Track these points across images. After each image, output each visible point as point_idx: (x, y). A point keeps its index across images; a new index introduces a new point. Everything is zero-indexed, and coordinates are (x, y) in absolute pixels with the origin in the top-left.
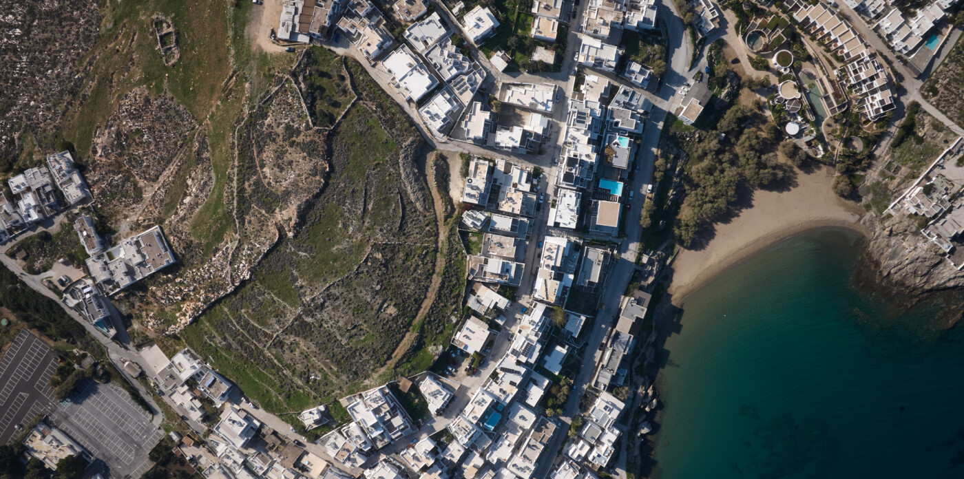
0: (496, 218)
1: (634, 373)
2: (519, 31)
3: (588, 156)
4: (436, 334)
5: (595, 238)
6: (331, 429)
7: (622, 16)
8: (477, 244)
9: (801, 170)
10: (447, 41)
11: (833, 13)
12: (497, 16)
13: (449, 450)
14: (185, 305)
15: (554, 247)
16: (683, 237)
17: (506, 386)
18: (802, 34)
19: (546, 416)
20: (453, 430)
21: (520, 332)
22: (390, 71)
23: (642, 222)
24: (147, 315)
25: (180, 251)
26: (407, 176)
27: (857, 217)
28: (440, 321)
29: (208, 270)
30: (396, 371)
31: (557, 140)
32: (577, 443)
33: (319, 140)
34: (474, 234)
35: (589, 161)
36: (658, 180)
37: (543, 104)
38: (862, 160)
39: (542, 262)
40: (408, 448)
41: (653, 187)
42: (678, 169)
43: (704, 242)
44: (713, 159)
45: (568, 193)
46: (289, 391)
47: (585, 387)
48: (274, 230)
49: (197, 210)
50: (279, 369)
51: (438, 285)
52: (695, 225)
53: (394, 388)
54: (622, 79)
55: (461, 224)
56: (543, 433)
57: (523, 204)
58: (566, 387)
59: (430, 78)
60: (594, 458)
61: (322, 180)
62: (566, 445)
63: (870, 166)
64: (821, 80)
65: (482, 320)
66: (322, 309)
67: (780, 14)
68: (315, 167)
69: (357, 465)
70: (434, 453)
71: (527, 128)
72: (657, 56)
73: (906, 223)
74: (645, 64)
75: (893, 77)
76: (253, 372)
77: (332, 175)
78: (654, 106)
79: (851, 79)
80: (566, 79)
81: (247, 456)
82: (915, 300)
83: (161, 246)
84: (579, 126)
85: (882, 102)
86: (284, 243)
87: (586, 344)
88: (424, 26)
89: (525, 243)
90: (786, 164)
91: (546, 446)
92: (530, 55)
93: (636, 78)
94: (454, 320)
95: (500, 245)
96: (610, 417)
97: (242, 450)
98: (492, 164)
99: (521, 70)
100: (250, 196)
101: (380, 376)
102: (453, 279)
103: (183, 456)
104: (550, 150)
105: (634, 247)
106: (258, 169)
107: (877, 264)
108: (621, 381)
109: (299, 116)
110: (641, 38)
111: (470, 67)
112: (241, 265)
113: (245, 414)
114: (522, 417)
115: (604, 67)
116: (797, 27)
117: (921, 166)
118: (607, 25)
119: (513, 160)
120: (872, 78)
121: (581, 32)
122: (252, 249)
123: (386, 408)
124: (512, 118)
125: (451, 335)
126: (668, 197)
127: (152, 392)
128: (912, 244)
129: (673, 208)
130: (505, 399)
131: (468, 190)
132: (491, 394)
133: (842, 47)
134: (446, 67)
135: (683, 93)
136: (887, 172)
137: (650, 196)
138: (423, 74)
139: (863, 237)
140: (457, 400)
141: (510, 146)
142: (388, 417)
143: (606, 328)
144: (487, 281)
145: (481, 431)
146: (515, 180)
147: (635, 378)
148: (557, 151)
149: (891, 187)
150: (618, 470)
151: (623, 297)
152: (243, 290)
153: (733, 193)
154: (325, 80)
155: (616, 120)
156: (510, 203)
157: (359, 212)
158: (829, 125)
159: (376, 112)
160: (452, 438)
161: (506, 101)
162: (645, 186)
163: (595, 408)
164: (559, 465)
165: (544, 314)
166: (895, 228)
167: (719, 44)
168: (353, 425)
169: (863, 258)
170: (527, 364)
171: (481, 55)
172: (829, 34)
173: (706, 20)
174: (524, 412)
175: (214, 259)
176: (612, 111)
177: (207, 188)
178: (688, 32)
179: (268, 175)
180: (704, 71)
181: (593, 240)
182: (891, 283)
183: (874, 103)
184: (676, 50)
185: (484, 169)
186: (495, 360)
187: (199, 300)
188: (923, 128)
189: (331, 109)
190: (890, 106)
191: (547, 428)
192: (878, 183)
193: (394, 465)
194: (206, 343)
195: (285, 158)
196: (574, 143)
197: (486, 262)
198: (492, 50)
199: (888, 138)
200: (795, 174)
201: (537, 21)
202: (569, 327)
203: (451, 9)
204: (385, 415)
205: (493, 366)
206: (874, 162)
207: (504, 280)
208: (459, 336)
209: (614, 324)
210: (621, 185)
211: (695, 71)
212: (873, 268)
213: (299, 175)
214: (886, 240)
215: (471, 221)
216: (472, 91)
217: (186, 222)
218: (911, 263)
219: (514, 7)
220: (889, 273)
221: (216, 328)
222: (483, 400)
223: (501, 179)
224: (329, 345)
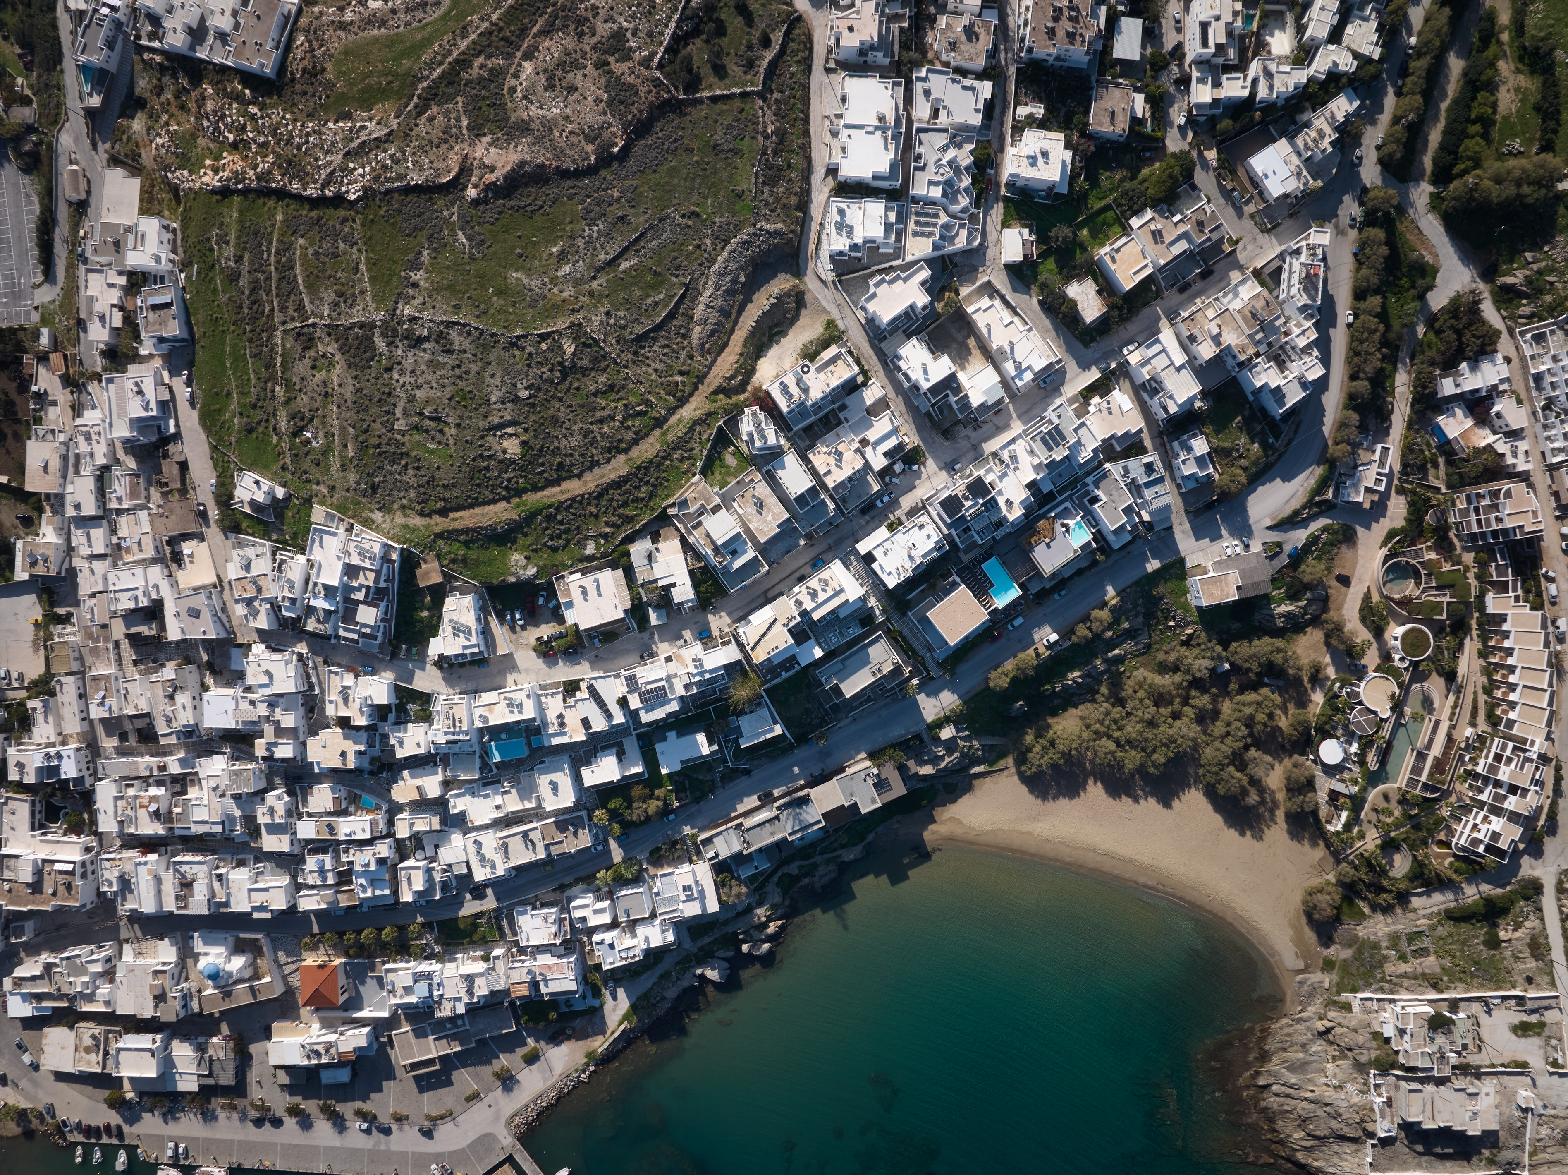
0: (791, 460)
1: (775, 878)
2: (1085, 232)
3: (1009, 503)
4: (545, 544)
5: (906, 633)
6: (266, 535)
7: (1251, 351)
8: (730, 472)
9: (1287, 822)
10: (969, 140)
11: (1547, 644)
12: (1074, 177)
13: (406, 731)
14: (230, 158)
15: (834, 585)
16: (1030, 755)
17: (573, 719)
18: (1474, 633)
19: (590, 819)
20: (438, 707)
21: (669, 659)
22: (844, 100)
23: (993, 675)
24: (167, 124)
25: (296, 67)
26: (721, 274)
27: (1301, 965)
28: (567, 531)
29: (308, 135)
30: (434, 541)
31: (986, 439)
32: (599, 899)
33: (646, 95)
34: (738, 453)
35: (1005, 512)
36: (1074, 639)
37: (1018, 366)
38: (1384, 890)
39: (796, 589)
40: (349, 669)
41: (1056, 642)
42: (1116, 652)
43: (1054, 791)
44: (1179, 686)
45: (930, 529)
46: (259, 423)
47: (687, 830)
48: (454, 163)
49: (376, 32)
50: (272, 378)
51: (614, 476)
52: (1063, 754)
53: (409, 562)
54: (1163, 445)
55: (733, 423)
56: (560, 837)
57: (850, 479)
58: (660, 803)
59: (893, 165)
60: (602, 942)
61: (593, 158)
62: (581, 886)
63: (1387, 910)
64: (1437, 723)
65: (630, 588)
66: (414, 347)
67: (1471, 575)
68: (601, 128)
69: (253, 624)
70: (380, 712)
71: (961, 376)
72: (1243, 462)
73: (1361, 1039)
74: (1216, 454)
75: (1543, 817)
76: (234, 347)
77: (615, 165)
78: (1170, 528)
79: (1482, 762)
80: (1085, 366)
81: (118, 462)
82: (1266, 1159)
83: (274, 34)
84: (1038, 447)
85: (1495, 836)
86: (450, 197)
87: (747, 772)
88: (957, 87)
89: (798, 538)
90: (1273, 792)
91: (549, 861)
92: (1068, 279)
93: (1184, 462)
94: (590, 549)
95: (760, 505)
96: (681, 906)
97: (118, 445)
98: (860, 379)
99: (1034, 289)
100: (469, 82)
101: (406, 526)
102: (644, 489)
103: (31, 378)
104: (964, 444)
105: (948, 700)
106: (519, 54)
107: (1264, 1057)
108: (746, 872)
109: (650, 34)
110: (1246, 413)
111: (964, 210)
112: (360, 171)
113: (166, 396)
114: (555, 787)
115: (1154, 403)
116: (1476, 615)
117: (1460, 979)
118: (1218, 344)
119: (897, 404)
120: (1513, 789)
121: (1171, 321)
122: (396, 162)
123: (367, 579)
124: (955, 346)
125: (565, 567)
126: (1064, 676)
127: (74, 245)
128: (1341, 1076)
129: (1056, 702)
130: (555, 735)
131: (790, 381)
132: (541, 709)
133: (1512, 705)
134: (930, 174)
135: (1229, 551)
136: (1403, 943)
137: (1042, 650)
138: (887, 149)
139: (1282, 1000)
140: (484, 670)
141: (913, 377)
142: (360, 596)
143: (797, 778)
144: (691, 540)
145: (476, 747)
146: (872, 435)
147: (770, 887)
148: (971, 455)
149: (1389, 968)
150: (621, 993)
151: (863, 755)
152: (330, 211)
153: (1162, 760)
154: (739, 21)
155: (1099, 493)
156: (832, 460)
157: (602, 257)
158: (1386, 797)
159: (767, 137)
160: (426, 717)
161: (970, 310)
162: (1048, 629)
163: (672, 873)
164: (544, 905)
165: (727, 667)
166: (1338, 1031)
167: (1344, 535)
168: (301, 559)
169: (1252, 1029)
170: (633, 715)
171: (998, 212)
172: (1512, 669)
173: (1360, 480)
174: (564, 779)
175: (331, 125)
176: (1105, 475)
177: (420, 15)
178: (1319, 471)
179: (523, 76)
180: (1288, 548)
181: (901, 634)
182: (1256, 1104)
183: (1481, 826)
184: (1278, 480)
185: (844, 372)
186: (594, 667)
187: (254, 168)
188: (1514, 930)
189: (706, 71)
190: (1501, 853)
191: (575, 834)
192: (1376, 946)
193: (308, 676)
194: (208, 240)
195: (571, 75)
196: (1007, 466)
197: (716, 509)
198: (1020, 219)
199: (1451, 896)
200: (1273, 819)
201: (1124, 240)
202: (744, 722)
203: (1017, 103)
204: (359, 589)
205: (582, 671)
206: (1399, 911)
207: (715, 560)
208: (574, 581)
209: (815, 782)
210: (1015, 593)
211: (1274, 537)
212: (1251, 1058)
213: (567, 118)
214: (1310, 1036)
215: (752, 428)
216: (935, 247)
217: (342, 34)
218: (1312, 1102)
219: (1111, 191)
220: (1267, 1086)
221: (242, 230)
222: (520, 706)
223: (853, 415)
224: (374, 410)
